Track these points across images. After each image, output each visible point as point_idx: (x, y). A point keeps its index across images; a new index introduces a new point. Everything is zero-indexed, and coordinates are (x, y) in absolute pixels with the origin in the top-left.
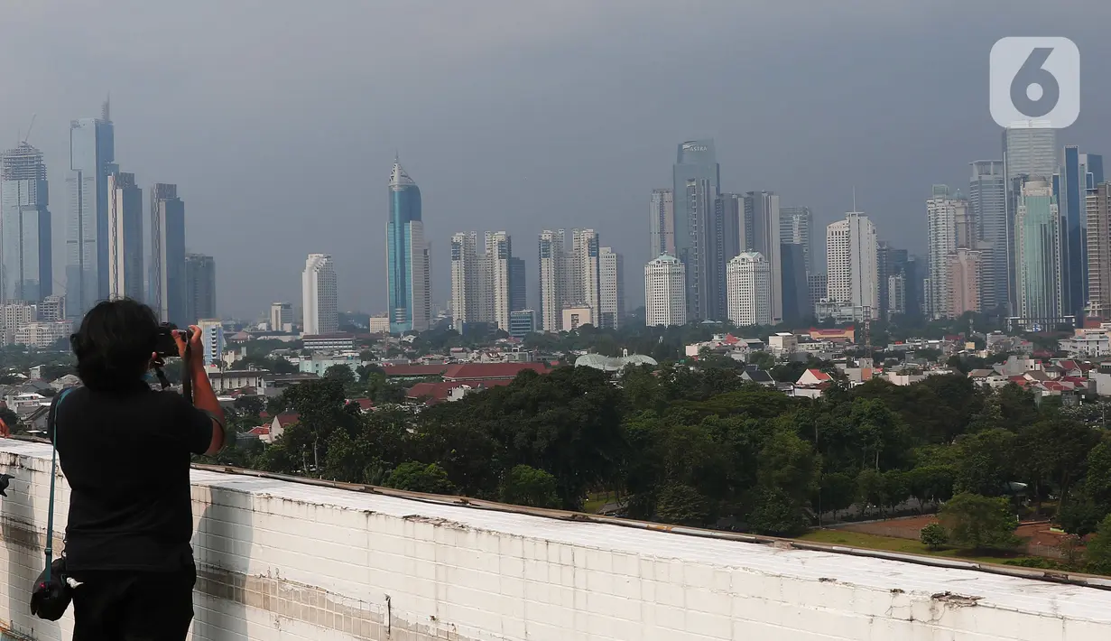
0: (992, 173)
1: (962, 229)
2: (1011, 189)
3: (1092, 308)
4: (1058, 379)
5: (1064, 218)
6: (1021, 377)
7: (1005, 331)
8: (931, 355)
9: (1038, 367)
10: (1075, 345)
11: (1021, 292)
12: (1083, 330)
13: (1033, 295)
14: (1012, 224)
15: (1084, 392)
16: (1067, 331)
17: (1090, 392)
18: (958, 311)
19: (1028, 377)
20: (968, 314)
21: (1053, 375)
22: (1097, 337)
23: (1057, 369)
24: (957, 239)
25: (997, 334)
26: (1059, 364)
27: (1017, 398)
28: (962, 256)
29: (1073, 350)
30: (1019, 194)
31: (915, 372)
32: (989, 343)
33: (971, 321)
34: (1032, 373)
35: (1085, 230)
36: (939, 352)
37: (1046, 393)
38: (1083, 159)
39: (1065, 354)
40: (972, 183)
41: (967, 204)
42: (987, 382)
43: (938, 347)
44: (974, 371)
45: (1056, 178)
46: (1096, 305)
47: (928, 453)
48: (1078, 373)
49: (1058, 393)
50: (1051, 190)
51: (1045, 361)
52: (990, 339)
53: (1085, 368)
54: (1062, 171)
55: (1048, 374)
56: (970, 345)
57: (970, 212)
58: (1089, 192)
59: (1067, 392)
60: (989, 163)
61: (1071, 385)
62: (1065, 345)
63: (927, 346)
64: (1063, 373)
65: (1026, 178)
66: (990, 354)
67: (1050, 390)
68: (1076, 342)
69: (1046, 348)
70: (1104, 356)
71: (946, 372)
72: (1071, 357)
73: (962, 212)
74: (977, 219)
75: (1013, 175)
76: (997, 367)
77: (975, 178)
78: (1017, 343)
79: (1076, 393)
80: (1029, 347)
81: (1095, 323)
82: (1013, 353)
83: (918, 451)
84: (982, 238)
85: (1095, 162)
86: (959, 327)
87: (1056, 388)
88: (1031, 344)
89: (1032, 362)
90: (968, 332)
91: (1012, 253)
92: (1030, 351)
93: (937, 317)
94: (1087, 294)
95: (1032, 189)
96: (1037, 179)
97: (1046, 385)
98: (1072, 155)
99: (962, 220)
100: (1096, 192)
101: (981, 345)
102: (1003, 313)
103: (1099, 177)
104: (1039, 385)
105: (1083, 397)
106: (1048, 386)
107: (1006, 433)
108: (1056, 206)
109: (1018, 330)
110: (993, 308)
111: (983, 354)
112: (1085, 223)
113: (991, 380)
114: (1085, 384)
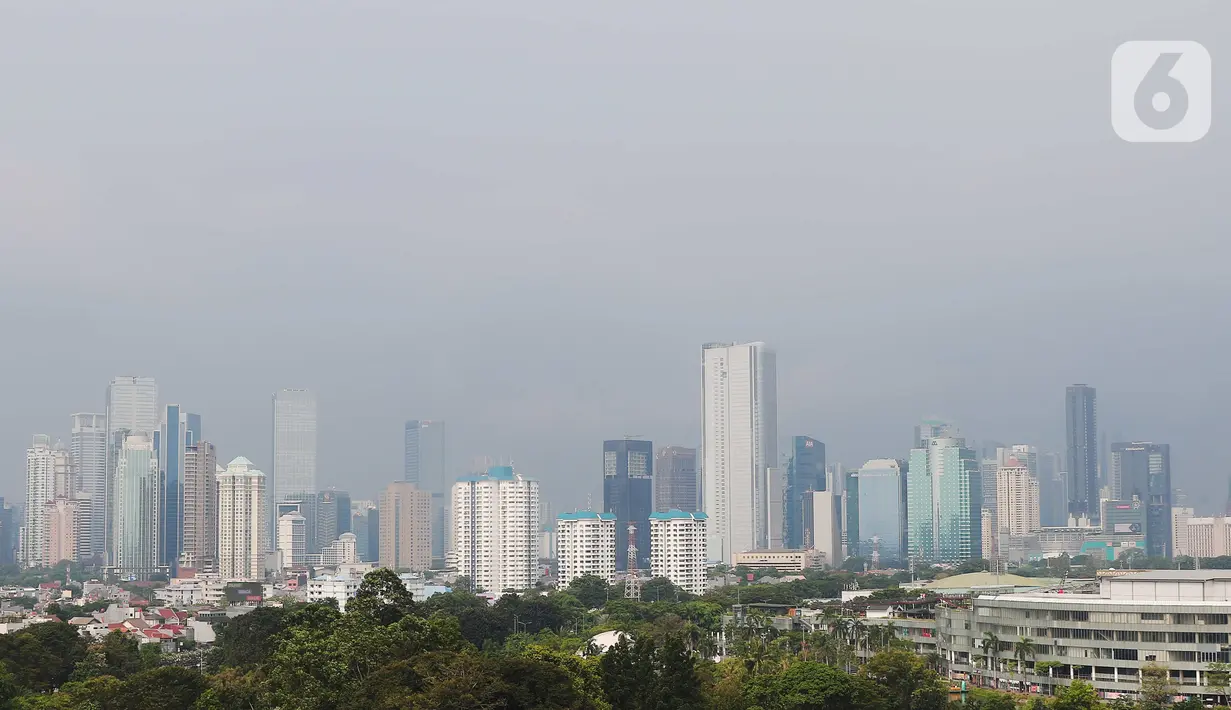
0: (94, 424)
1: (61, 478)
2: (113, 442)
3: (186, 559)
4: (157, 627)
5: (162, 473)
6: (121, 625)
7: (101, 581)
8: (28, 603)
9: (138, 615)
10: (170, 594)
11: (118, 542)
12: (177, 580)
13: (130, 546)
14: (111, 477)
15: (183, 639)
16: (162, 580)
17: (187, 639)
18: (54, 560)
19: (127, 625)
20: (64, 563)
21: (152, 623)
22: (191, 587)
23: (156, 617)
24: (55, 489)
25: (94, 583)
26: (157, 612)
27: (121, 647)
28: (61, 506)
29: (169, 599)
30: (121, 447)
31: (14, 620)
32: (85, 591)
33: (68, 570)
34: (132, 621)
35: (181, 485)
36: (35, 600)
37: (145, 641)
38: (183, 417)
39: (160, 603)
40: (73, 435)
41: (67, 455)
42: (88, 629)
43: (33, 595)
44: (75, 619)
45: (157, 434)
46: (191, 556)
47: (33, 702)
48: (175, 621)
49: (158, 640)
50: (151, 444)
51: (144, 609)
52: (87, 588)
53: (181, 616)
54: (163, 426)
55: (147, 622)
56: (67, 594)
57: (70, 463)
58: (189, 448)
59: (167, 639)
60: (92, 416)
61: (170, 633)
62: (160, 595)
63: (23, 594)
64: (162, 621)
65: (127, 433)
66: (87, 601)
67: (149, 636)
68: (170, 591)
69: (143, 596)
70: (198, 605)
71: (46, 620)
72: (167, 605)
73: (62, 462)
74: (77, 470)
75: (115, 428)
76: (96, 615)
77: (76, 429)
78: (114, 591)
79: (174, 640)
80: (126, 595)
81: (189, 573)
82: (112, 602)
83: (22, 700)
84: (80, 488)
85: (194, 419)
86: (56, 575)
87: (155, 636)
88: (128, 593)
89: (132, 610)
90: (64, 580)
91: (111, 505)
92: (128, 599)
93: (32, 564)
94: (181, 546)
95: (134, 443)
96: (138, 434)
97: (146, 632)
98: (173, 413)
99: (62, 470)
100: (195, 449)
101: (77, 593)
102: (99, 562)
103: (197, 435)
104: (139, 633)
105: (181, 644)
106: (148, 633)
107: (112, 680)
108: (156, 461)
109: (114, 579)
110: (88, 557)
111: (81, 602)
112: (182, 478)
113: (90, 628)
114: (184, 632)
